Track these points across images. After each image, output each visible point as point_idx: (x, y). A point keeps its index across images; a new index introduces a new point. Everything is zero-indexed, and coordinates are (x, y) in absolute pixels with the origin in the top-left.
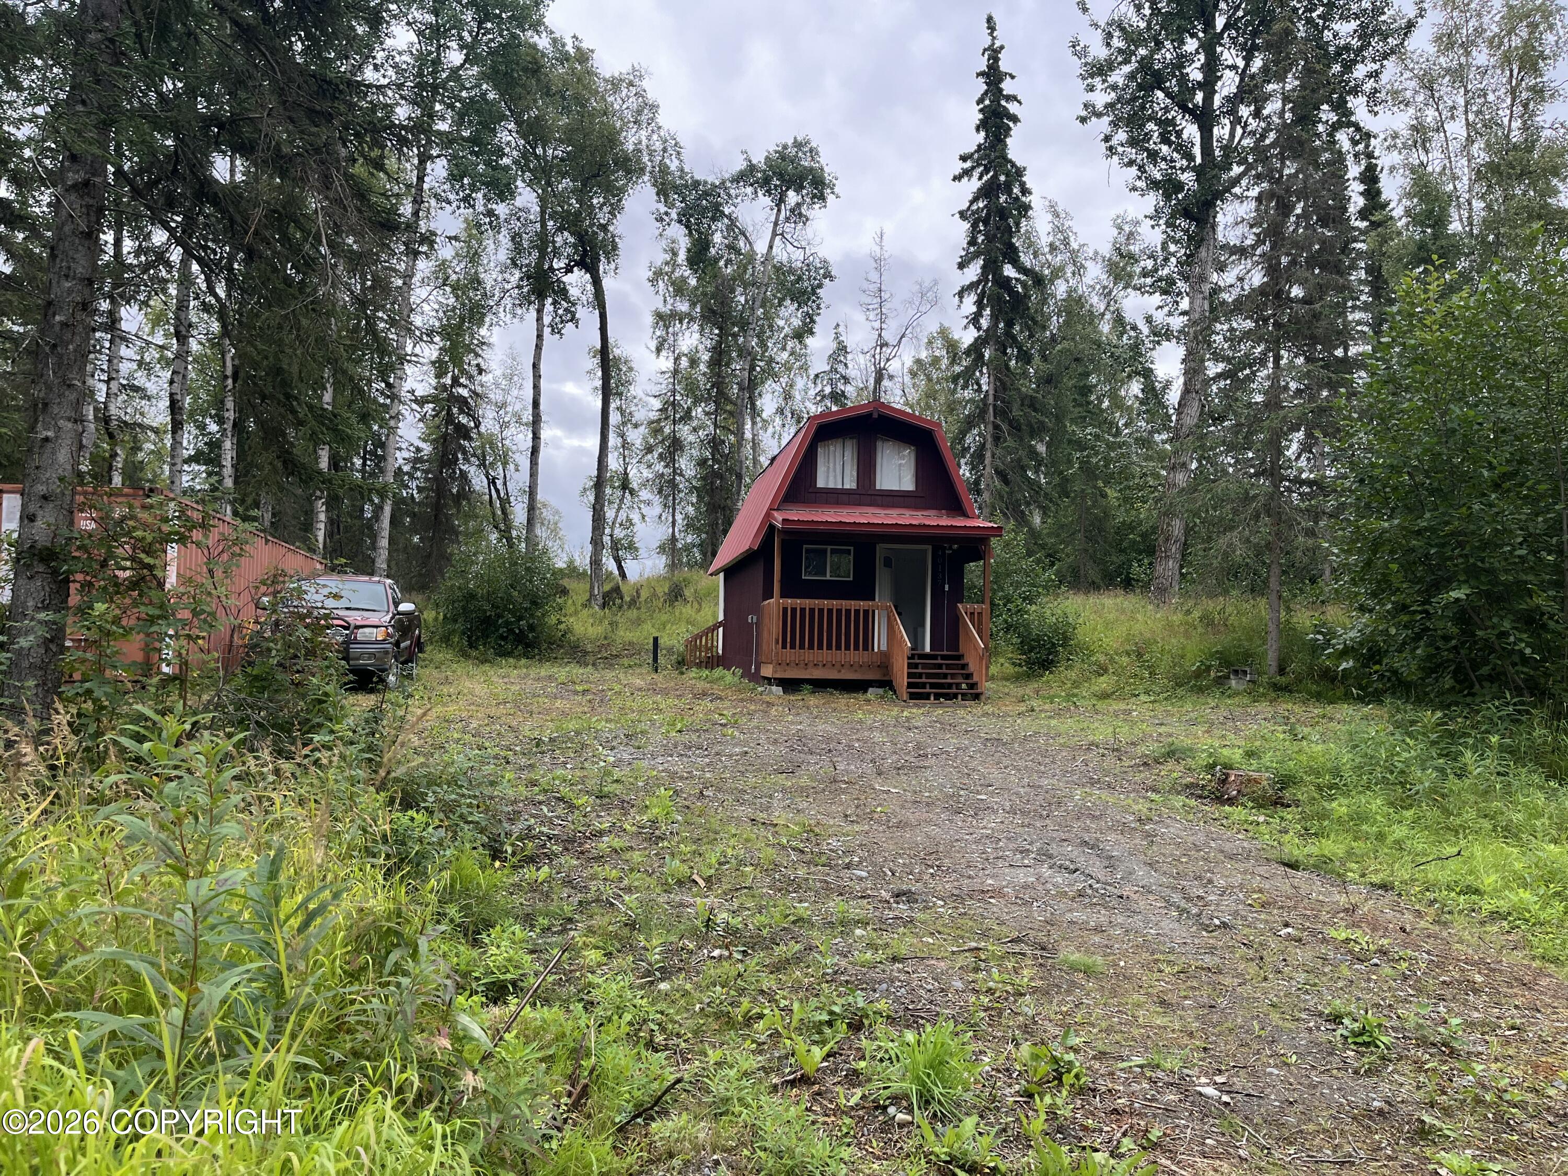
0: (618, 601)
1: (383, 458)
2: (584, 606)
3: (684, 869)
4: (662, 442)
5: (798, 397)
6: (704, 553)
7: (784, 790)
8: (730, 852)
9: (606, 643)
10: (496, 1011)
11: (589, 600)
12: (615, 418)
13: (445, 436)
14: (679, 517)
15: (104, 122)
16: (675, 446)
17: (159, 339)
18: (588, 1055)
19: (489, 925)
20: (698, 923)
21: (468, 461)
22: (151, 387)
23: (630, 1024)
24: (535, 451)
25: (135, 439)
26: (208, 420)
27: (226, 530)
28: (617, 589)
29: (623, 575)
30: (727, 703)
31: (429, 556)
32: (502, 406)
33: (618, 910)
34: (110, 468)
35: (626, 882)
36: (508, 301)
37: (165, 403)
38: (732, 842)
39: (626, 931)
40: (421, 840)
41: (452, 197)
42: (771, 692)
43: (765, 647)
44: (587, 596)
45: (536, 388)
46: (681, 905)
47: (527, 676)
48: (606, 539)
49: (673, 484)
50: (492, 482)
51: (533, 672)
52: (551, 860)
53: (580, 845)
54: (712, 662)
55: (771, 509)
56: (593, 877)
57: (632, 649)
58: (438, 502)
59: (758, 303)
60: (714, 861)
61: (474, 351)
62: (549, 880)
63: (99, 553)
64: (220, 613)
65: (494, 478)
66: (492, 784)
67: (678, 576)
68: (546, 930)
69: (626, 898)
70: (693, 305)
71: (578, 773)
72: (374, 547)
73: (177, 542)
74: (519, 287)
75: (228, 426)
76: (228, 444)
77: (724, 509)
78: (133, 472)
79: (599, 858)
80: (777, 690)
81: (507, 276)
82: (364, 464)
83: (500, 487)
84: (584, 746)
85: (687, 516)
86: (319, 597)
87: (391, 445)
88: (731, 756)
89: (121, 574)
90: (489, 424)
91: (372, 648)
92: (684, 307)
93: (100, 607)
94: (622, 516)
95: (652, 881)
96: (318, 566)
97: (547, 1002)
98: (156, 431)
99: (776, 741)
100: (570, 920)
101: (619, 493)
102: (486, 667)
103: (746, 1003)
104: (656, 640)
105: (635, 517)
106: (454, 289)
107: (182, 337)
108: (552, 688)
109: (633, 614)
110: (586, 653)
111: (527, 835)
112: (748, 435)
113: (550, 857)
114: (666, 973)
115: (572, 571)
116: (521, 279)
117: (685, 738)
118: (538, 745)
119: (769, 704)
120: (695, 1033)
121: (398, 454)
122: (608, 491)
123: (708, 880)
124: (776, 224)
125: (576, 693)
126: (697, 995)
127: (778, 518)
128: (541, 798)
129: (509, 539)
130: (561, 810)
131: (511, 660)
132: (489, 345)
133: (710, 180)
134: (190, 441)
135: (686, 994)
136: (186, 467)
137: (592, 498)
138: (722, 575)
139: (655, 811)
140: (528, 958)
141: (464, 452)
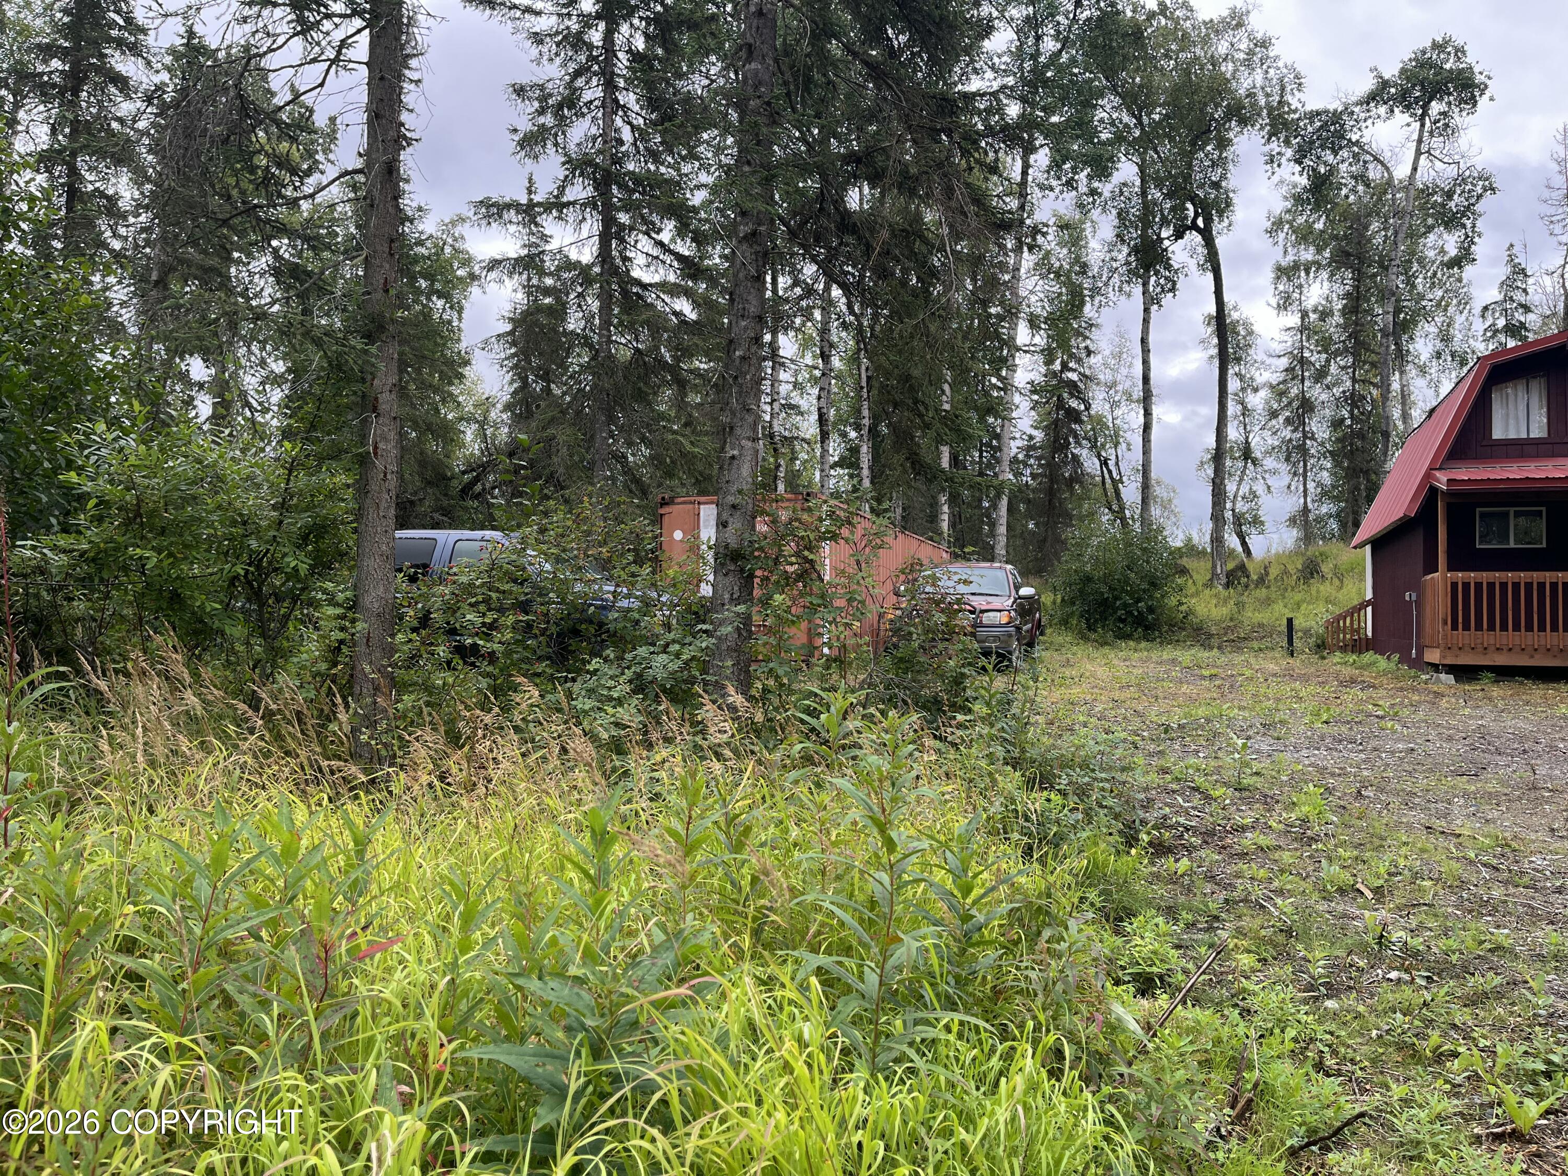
0: (1244, 580)
1: (999, 449)
2: (1206, 586)
3: (1345, 877)
4: (1290, 403)
5: (1459, 336)
6: (1343, 525)
7: (1466, 795)
8: (1402, 862)
9: (1233, 624)
10: (1144, 1002)
11: (1211, 580)
12: (1233, 385)
13: (1056, 422)
14: (1311, 485)
15: (766, 179)
16: (1306, 406)
17: (809, 360)
18: (1251, 1067)
19: (1131, 914)
20: (1369, 938)
21: (1080, 445)
22: (803, 404)
23: (1295, 1040)
24: (1147, 428)
25: (793, 451)
26: (848, 429)
27: (868, 525)
28: (1242, 567)
29: (1247, 551)
30: (1382, 692)
31: (1044, 540)
32: (1112, 385)
33: (1270, 913)
34: (776, 477)
35: (1276, 884)
36: (1116, 279)
37: (815, 416)
38: (1404, 850)
39: (1281, 938)
40: (1058, 822)
41: (1054, 183)
42: (1438, 681)
43: (1428, 629)
44: (1209, 576)
45: (1146, 362)
46: (1344, 916)
47: (1149, 659)
48: (1228, 515)
49: (1303, 450)
50: (1104, 463)
51: (1155, 655)
52: (1190, 853)
53: (1221, 839)
54: (1359, 646)
55: (1431, 469)
56: (1238, 875)
57: (1262, 632)
58: (1051, 488)
59: (1401, 235)
60: (1382, 870)
61: (1082, 334)
62: (1190, 873)
63: (773, 552)
64: (869, 601)
65: (1106, 460)
66: (1123, 769)
67: (1312, 551)
68: (1190, 926)
69: (1279, 901)
70: (1319, 250)
71: (1213, 763)
72: (992, 534)
73: (830, 539)
74: (1128, 263)
75: (865, 432)
76: (864, 449)
77: (1366, 473)
78: (793, 479)
79: (1243, 855)
80: (1449, 679)
81: (1114, 254)
82: (981, 456)
83: (1112, 468)
84: (1216, 735)
85: (1319, 484)
86: (951, 584)
87: (1006, 435)
88: (1393, 753)
89: (790, 569)
90: (1099, 405)
91: (996, 631)
92: (1308, 255)
93: (778, 598)
94: (1244, 489)
95: (1308, 886)
96: (944, 555)
97: (1197, 1002)
98: (808, 442)
99: (1450, 739)
100: (1216, 918)
101: (1240, 464)
102: (1106, 650)
103: (1435, 1037)
104: (1290, 621)
105: (1259, 488)
106: (1058, 275)
107: (825, 357)
108: (1176, 673)
109: (1262, 593)
110: (1210, 636)
111: (1163, 823)
112: (1396, 386)
113: (1190, 849)
114: (1333, 991)
115: (1191, 549)
116: (1129, 255)
117: (1334, 730)
118: (1166, 732)
119: (1438, 695)
120: (1374, 1061)
121: (1012, 443)
122: (1228, 463)
123: (1377, 891)
124: (1420, 141)
125: (1203, 678)
126: (1372, 1019)
127: (1442, 480)
128: (1174, 786)
129: (1123, 519)
130: (1196, 800)
131: (1131, 643)
132: (1097, 326)
133: (1331, 108)
134: (835, 449)
135: (1359, 1016)
136: (832, 472)
137: (1210, 472)
138: (1368, 548)
139: (1305, 809)
140: (1174, 952)
141: (1076, 436)
